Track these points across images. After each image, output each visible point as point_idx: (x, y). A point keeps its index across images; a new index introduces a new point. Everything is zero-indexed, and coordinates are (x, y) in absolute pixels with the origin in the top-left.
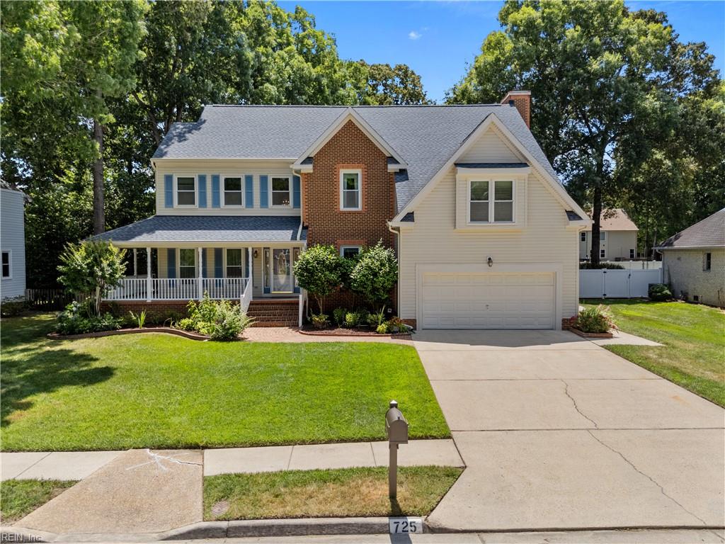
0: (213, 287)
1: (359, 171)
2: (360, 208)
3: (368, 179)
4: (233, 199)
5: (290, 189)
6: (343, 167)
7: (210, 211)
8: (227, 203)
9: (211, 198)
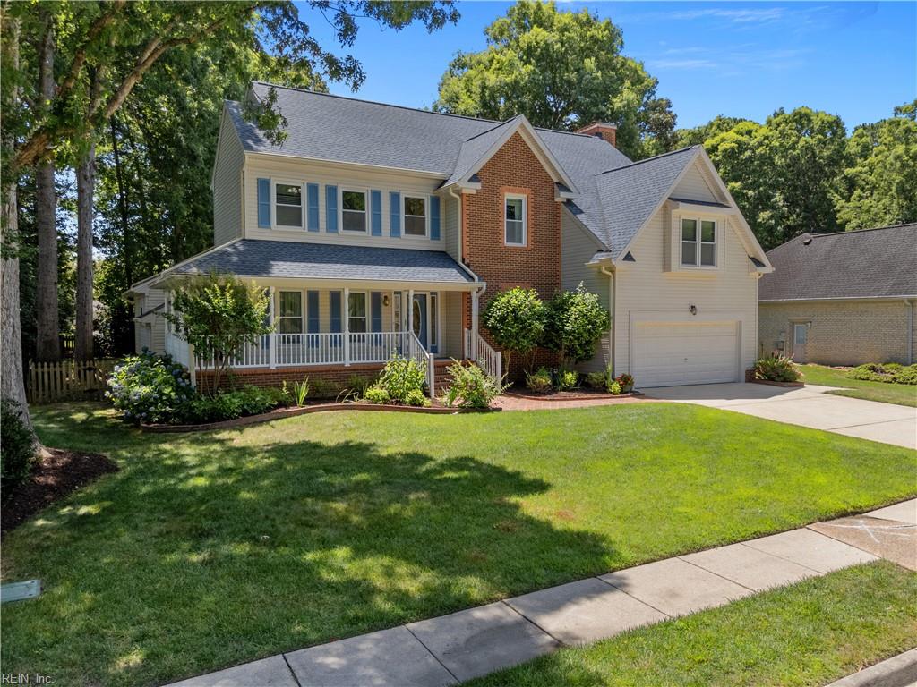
0: (327, 347)
1: (522, 197)
2: (524, 244)
3: (536, 207)
4: (355, 223)
5: (426, 213)
6: (509, 191)
7: (322, 237)
8: (346, 227)
9: (325, 219)
